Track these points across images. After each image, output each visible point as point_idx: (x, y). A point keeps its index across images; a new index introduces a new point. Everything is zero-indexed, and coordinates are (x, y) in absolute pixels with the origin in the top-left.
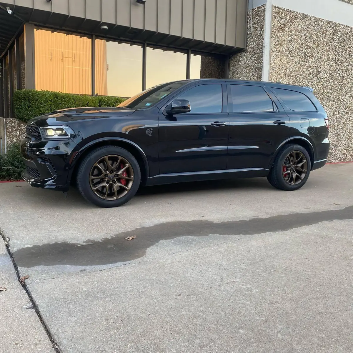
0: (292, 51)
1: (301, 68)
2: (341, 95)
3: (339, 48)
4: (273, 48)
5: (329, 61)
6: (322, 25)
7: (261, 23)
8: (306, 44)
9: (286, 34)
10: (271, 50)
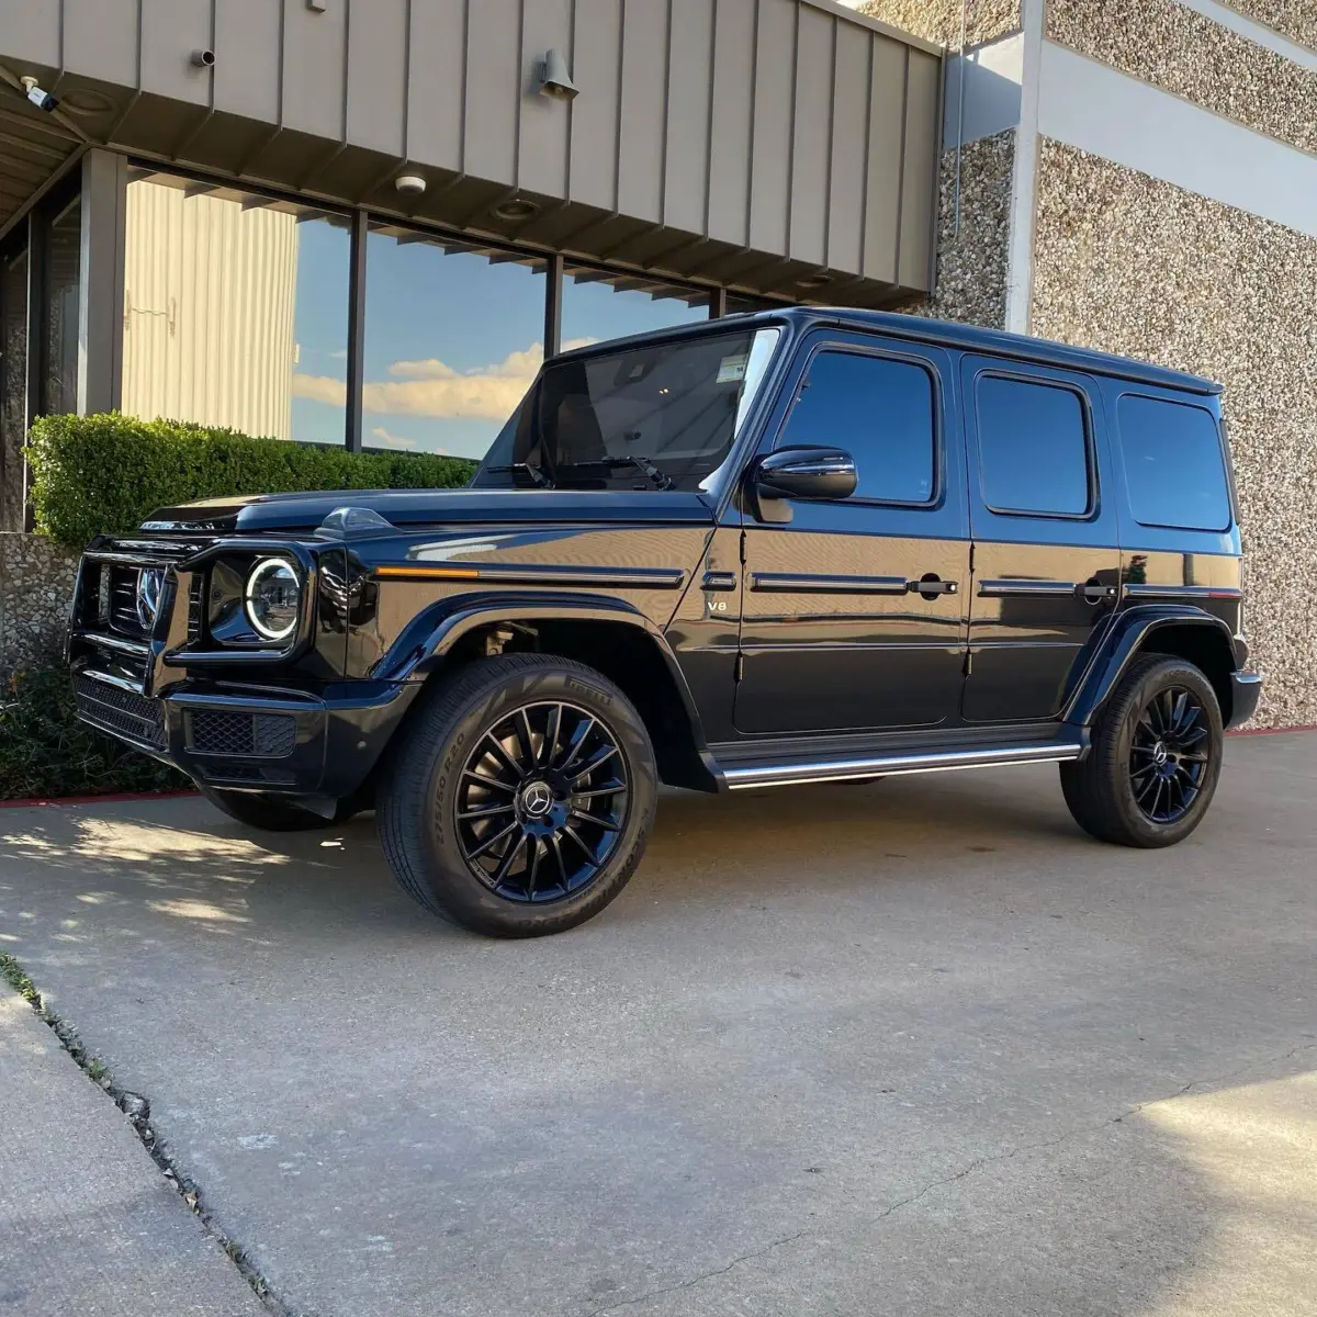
0: (1105, 310)
3: (1260, 305)
4: (1040, 295)
5: (1227, 353)
6: (1205, 220)
7: (997, 200)
8: (1152, 286)
9: (1085, 243)
10: (1035, 300)
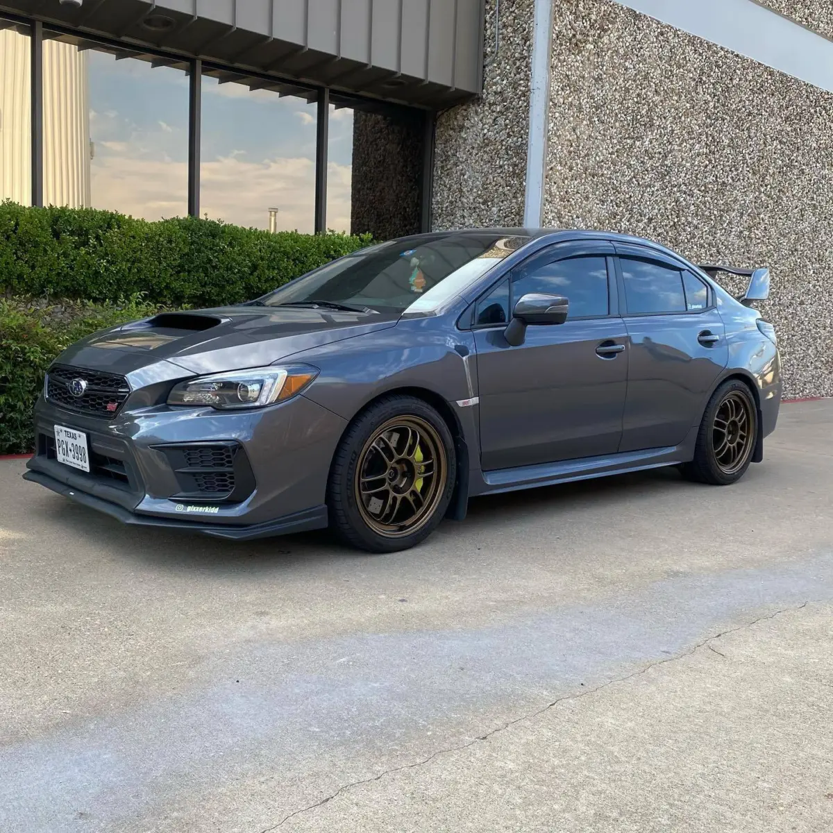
0: (603, 108)
1: (625, 155)
2: (719, 231)
3: (715, 107)
4: (555, 96)
5: (691, 142)
6: (676, 45)
7: (524, 26)
8: (637, 92)
9: (588, 59)
10: (551, 100)
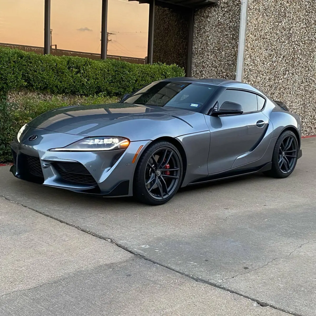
0: (268, 10)
1: (275, 29)
2: (309, 61)
3: (309, 8)
4: (250, 6)
5: (300, 23)
8: (280, 2)
10: (249, 7)
